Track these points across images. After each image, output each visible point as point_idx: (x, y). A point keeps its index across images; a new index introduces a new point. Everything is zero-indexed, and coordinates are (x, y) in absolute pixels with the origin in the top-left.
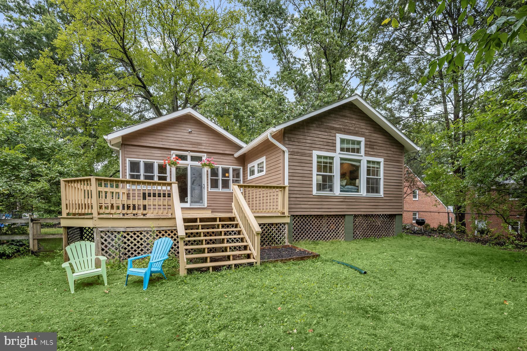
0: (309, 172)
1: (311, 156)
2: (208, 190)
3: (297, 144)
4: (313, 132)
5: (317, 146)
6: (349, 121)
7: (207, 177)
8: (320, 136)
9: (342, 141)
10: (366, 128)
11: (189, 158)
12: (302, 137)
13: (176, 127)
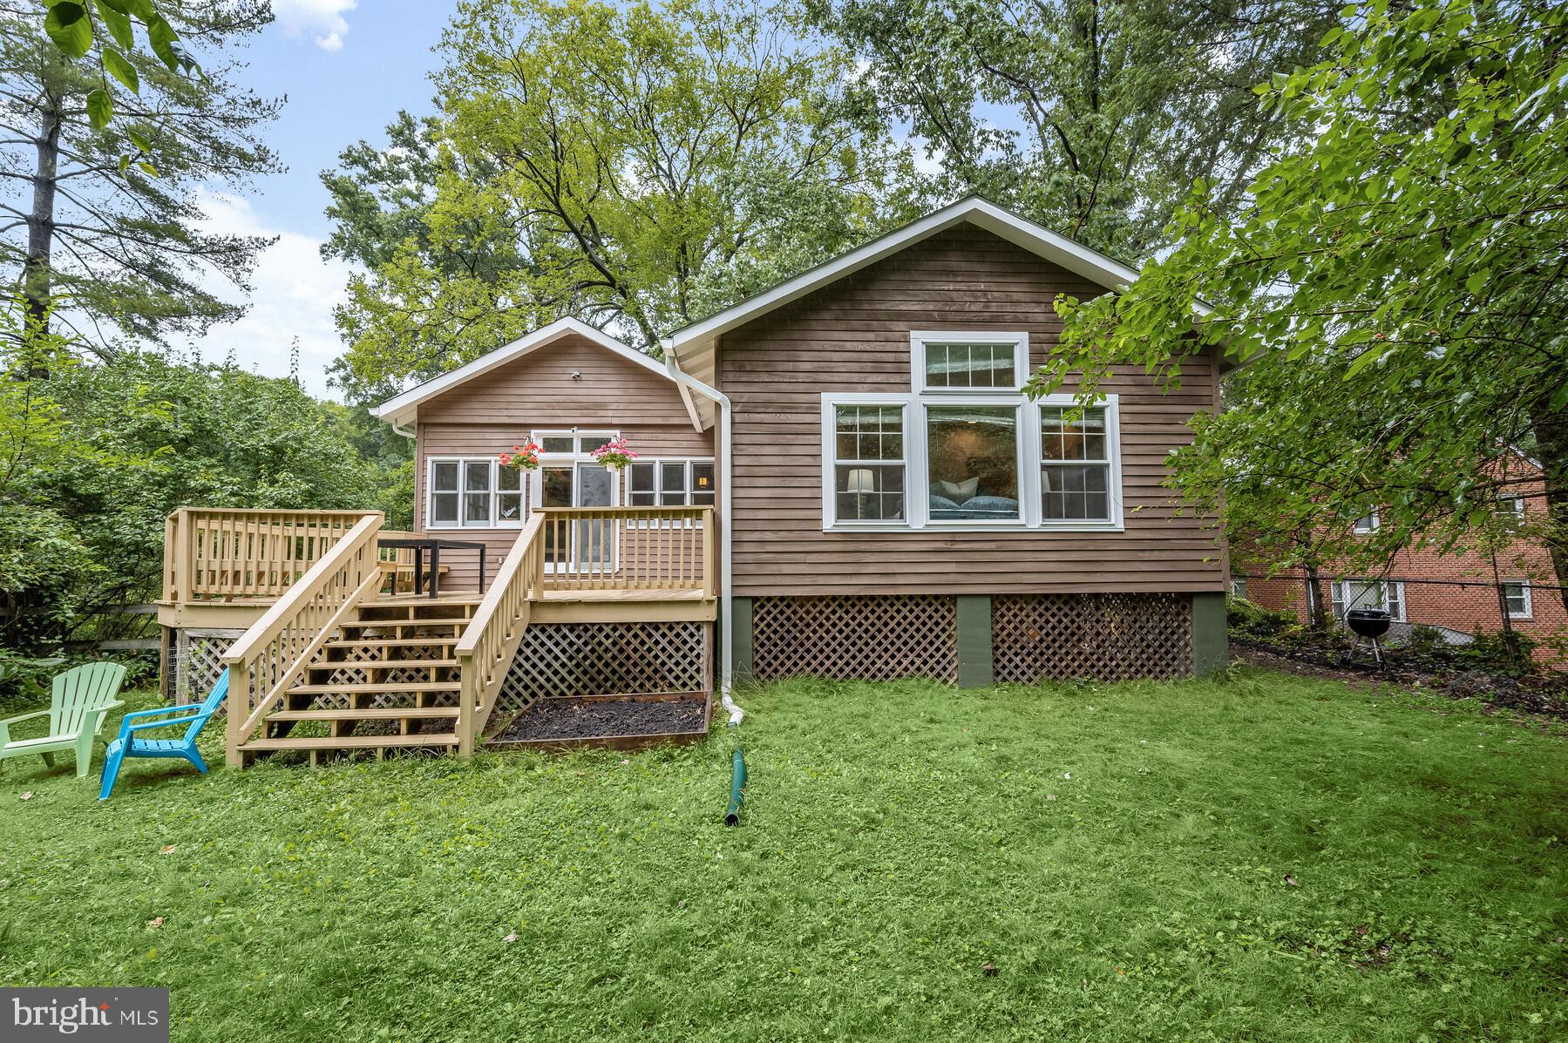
0: (809, 461)
1: (815, 409)
3: (765, 377)
4: (823, 335)
5: (836, 378)
6: (962, 287)
7: (622, 491)
8: (849, 346)
9: (934, 351)
10: (1035, 297)
11: (577, 444)
12: (783, 356)
13: (541, 371)
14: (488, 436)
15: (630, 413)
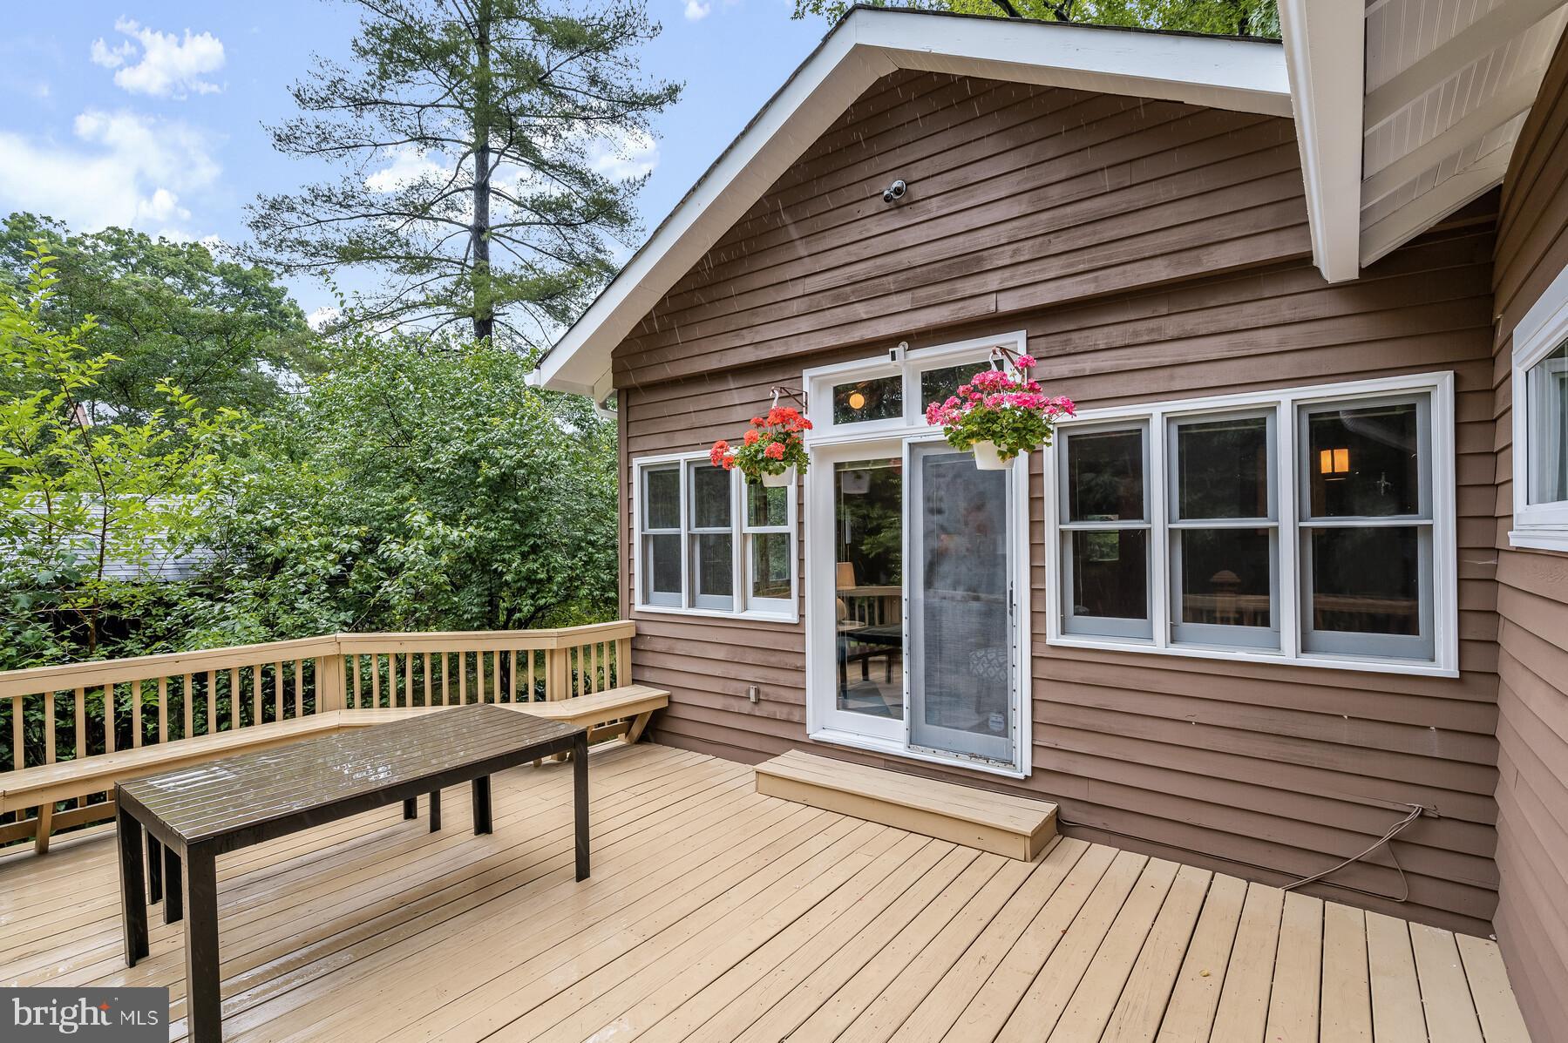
2: (1036, 636)
7: (1036, 524)
11: (912, 393)
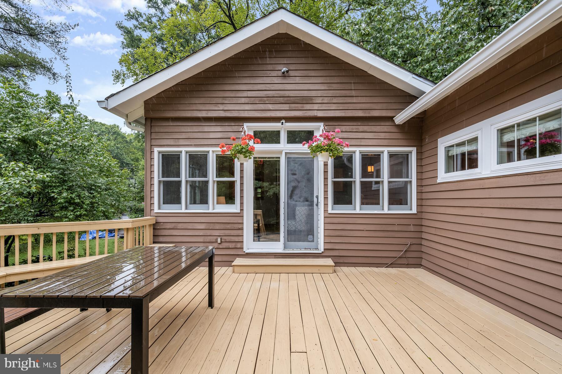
2: (326, 211)
7: (326, 179)
11: (283, 137)
13: (253, 68)
14: (206, 129)
15: (334, 107)
